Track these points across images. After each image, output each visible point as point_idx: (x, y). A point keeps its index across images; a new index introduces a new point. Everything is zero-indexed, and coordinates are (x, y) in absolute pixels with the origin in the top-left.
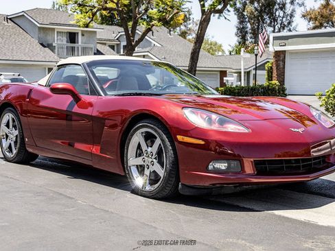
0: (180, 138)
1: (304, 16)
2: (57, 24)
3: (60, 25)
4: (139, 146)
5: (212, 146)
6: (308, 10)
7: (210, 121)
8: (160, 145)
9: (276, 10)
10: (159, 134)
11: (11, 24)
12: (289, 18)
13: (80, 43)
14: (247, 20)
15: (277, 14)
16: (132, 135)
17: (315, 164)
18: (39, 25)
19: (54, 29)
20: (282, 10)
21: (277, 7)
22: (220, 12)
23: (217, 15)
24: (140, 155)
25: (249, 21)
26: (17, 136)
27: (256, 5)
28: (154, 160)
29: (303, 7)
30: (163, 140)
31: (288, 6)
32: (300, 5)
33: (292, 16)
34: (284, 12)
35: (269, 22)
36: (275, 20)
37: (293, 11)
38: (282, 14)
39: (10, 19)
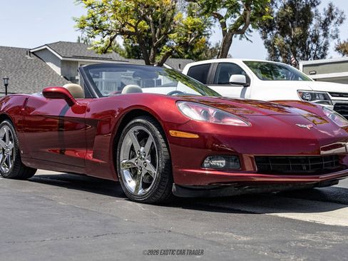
0: (172, 133)
1: (338, 49)
2: (80, 57)
3: (84, 58)
4: (132, 148)
5: (209, 143)
6: (342, 43)
7: (206, 115)
8: (153, 143)
9: (309, 43)
10: (151, 131)
11: (34, 58)
12: (322, 50)
13: (104, 78)
14: (278, 53)
15: (310, 46)
16: (124, 135)
17: (326, 165)
18: (61, 58)
19: (77, 62)
20: (314, 42)
21: (309, 39)
22: (242, 32)
23: (239, 36)
24: (133, 157)
25: (280, 55)
26: (13, 149)
27: (288, 37)
28: (147, 161)
29: (336, 40)
30: (155, 138)
31: (321, 38)
32: (334, 38)
33: (325, 48)
34: (317, 45)
35: (301, 55)
36: (308, 53)
37: (327, 43)
38: (315, 47)
39: (33, 53)
